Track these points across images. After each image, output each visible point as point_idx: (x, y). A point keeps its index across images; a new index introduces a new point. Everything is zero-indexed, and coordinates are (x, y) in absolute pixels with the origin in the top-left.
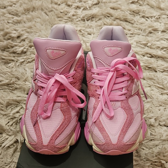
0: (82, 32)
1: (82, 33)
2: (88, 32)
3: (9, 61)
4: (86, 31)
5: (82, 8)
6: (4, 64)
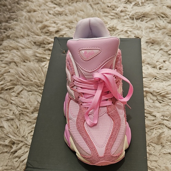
0: (128, 34)
1: (128, 35)
2: (135, 34)
3: (42, 59)
4: (133, 33)
5: (133, 3)
6: (37, 62)
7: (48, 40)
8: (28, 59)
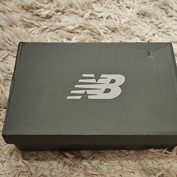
0: (120, 3)
1: (119, 5)
2: (127, 5)
3: (30, 24)
4: (125, 3)
6: (25, 27)
7: (37, 4)
8: (15, 24)
